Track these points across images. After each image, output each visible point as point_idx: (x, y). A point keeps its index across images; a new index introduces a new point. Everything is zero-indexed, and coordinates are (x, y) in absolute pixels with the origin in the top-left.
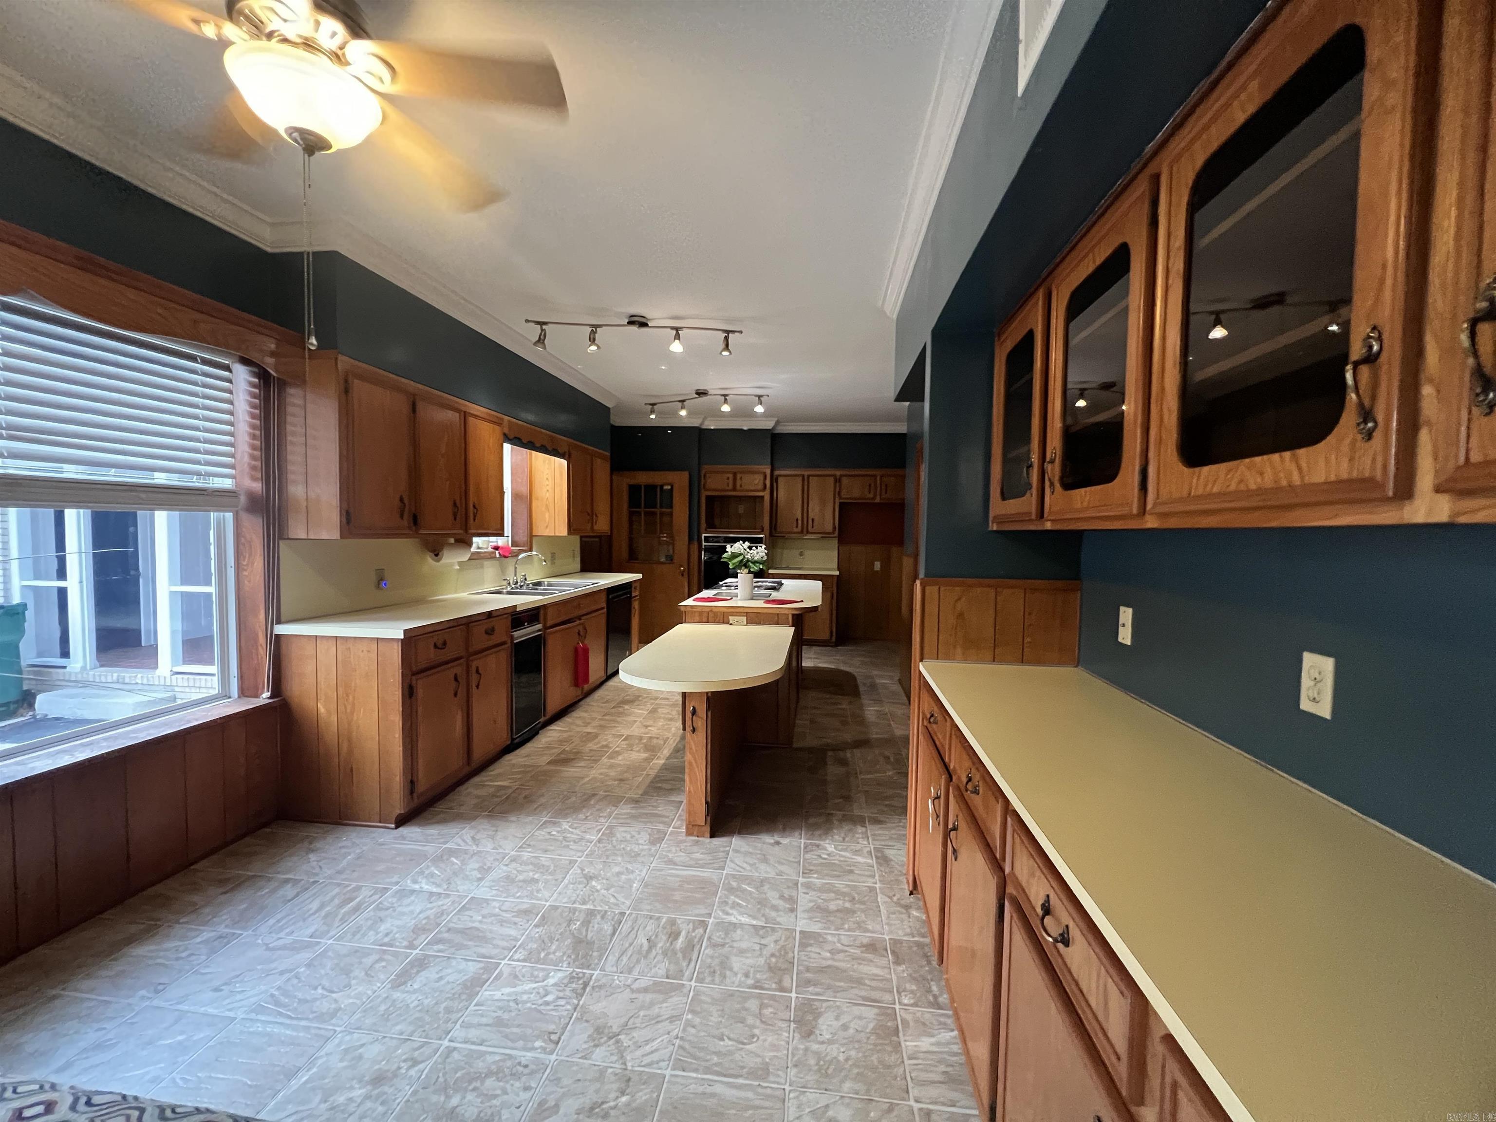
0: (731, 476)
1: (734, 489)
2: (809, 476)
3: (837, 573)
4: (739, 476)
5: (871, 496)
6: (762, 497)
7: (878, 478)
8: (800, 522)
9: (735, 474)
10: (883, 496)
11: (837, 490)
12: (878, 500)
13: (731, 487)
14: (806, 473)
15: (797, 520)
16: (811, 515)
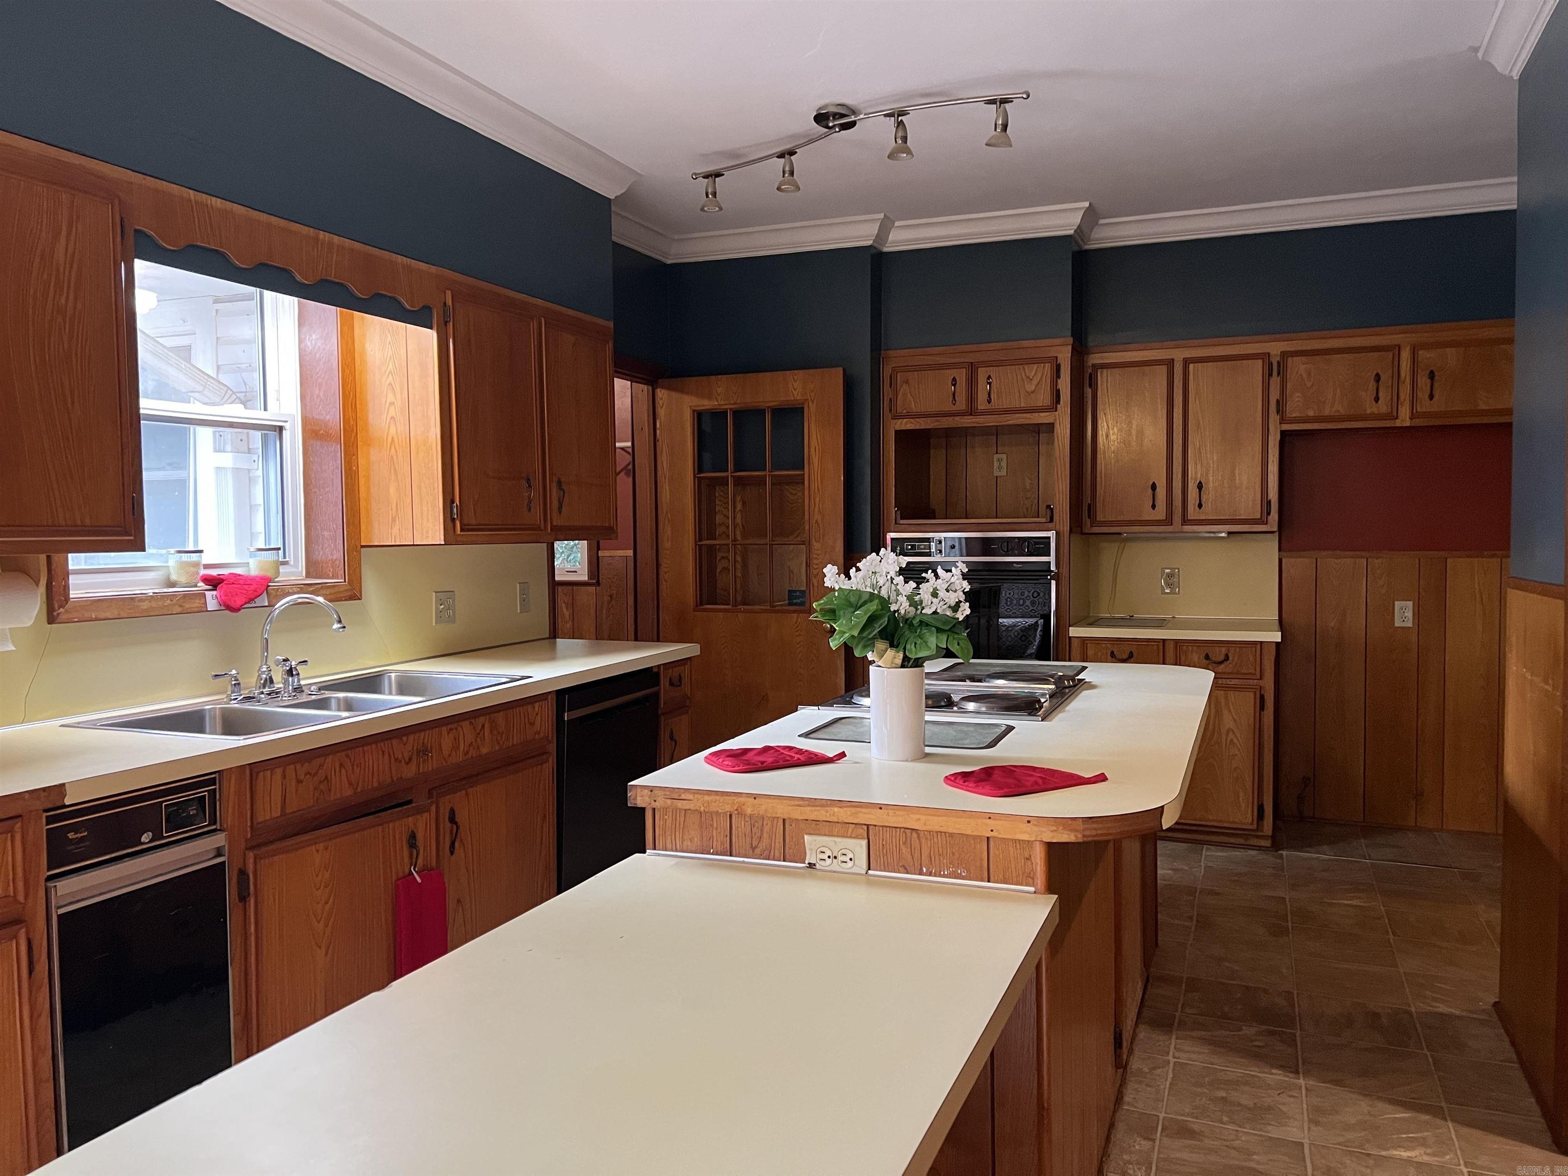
0: (962, 375)
1: (972, 411)
2: (1187, 362)
3: (1277, 637)
4: (982, 373)
5: (1383, 407)
6: (1050, 427)
7: (1406, 354)
8: (1161, 492)
9: (972, 369)
10: (1424, 406)
11: (1274, 396)
12: (1404, 419)
13: (961, 404)
14: (1179, 355)
15: (1154, 487)
16: (1195, 472)
